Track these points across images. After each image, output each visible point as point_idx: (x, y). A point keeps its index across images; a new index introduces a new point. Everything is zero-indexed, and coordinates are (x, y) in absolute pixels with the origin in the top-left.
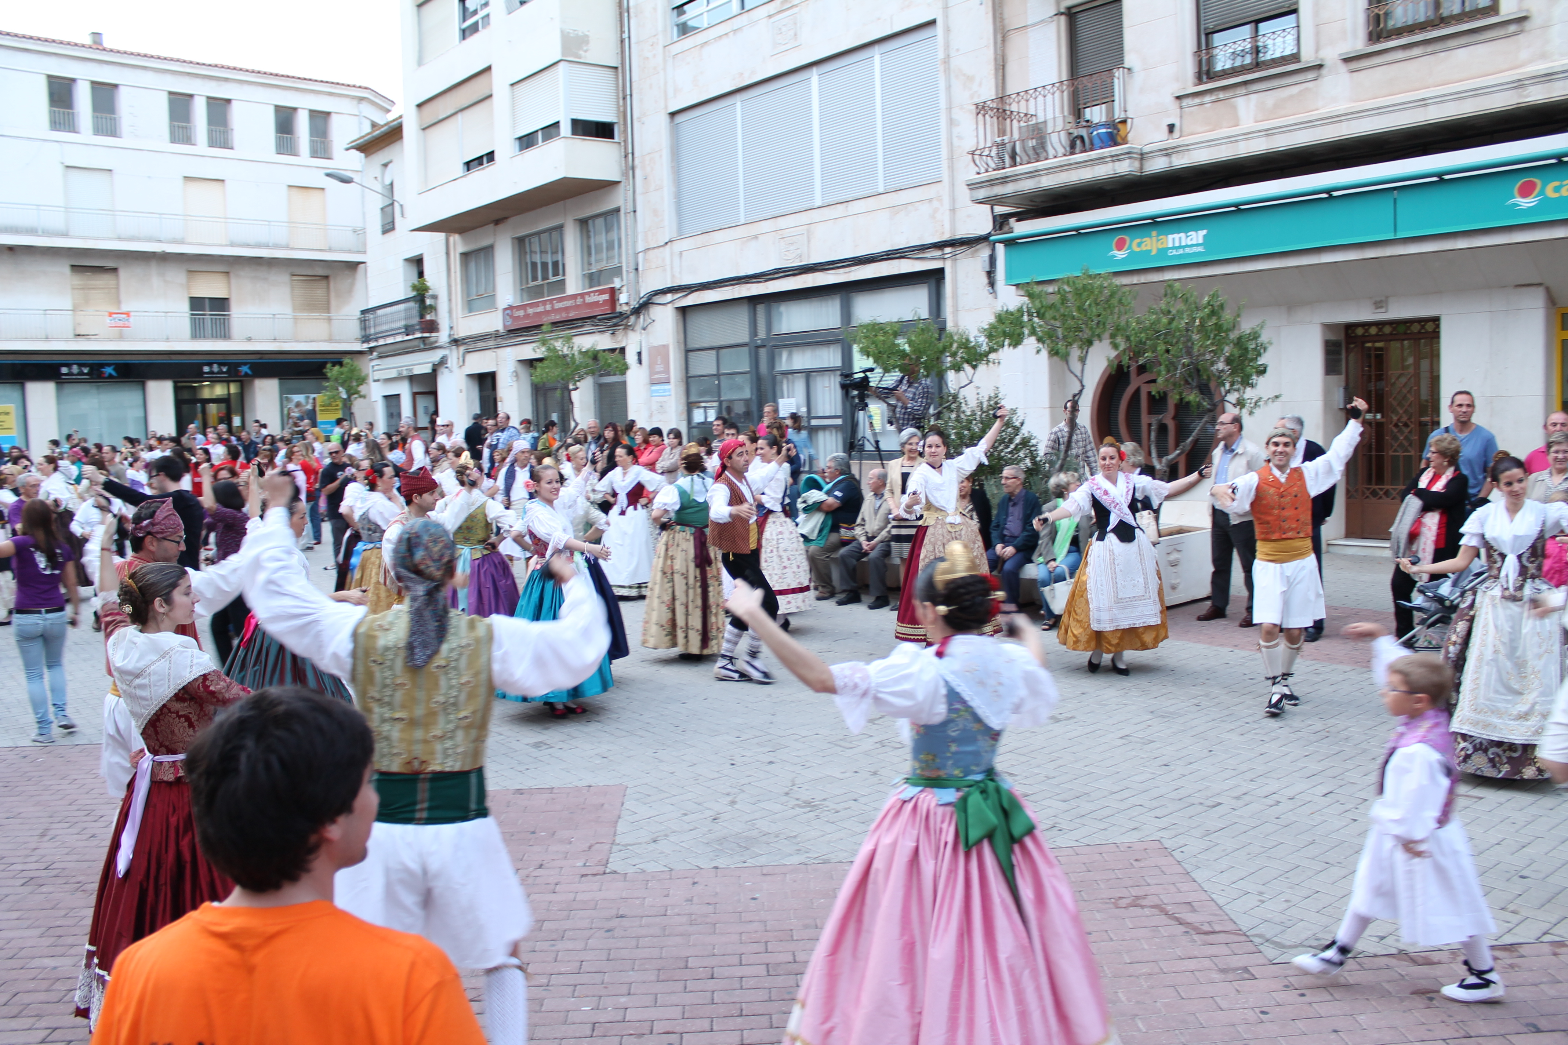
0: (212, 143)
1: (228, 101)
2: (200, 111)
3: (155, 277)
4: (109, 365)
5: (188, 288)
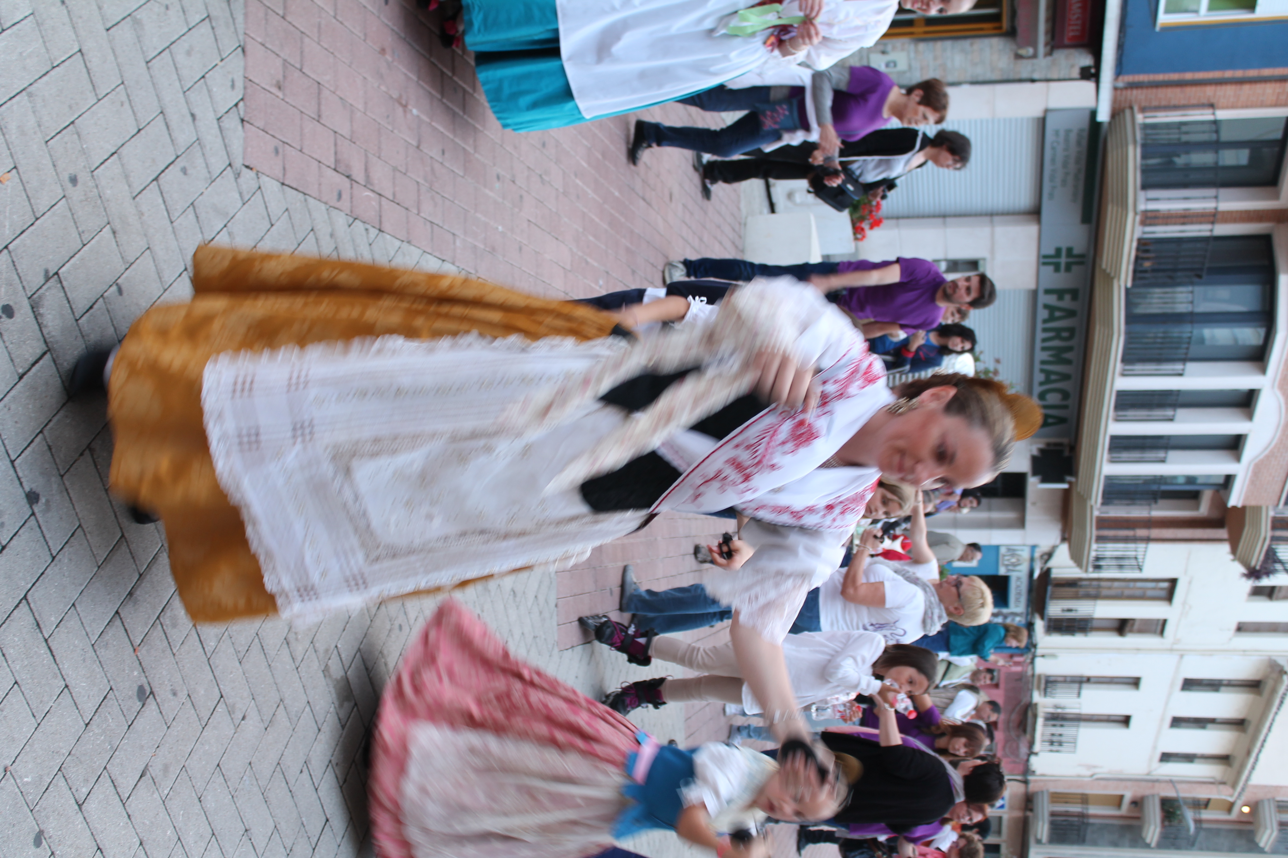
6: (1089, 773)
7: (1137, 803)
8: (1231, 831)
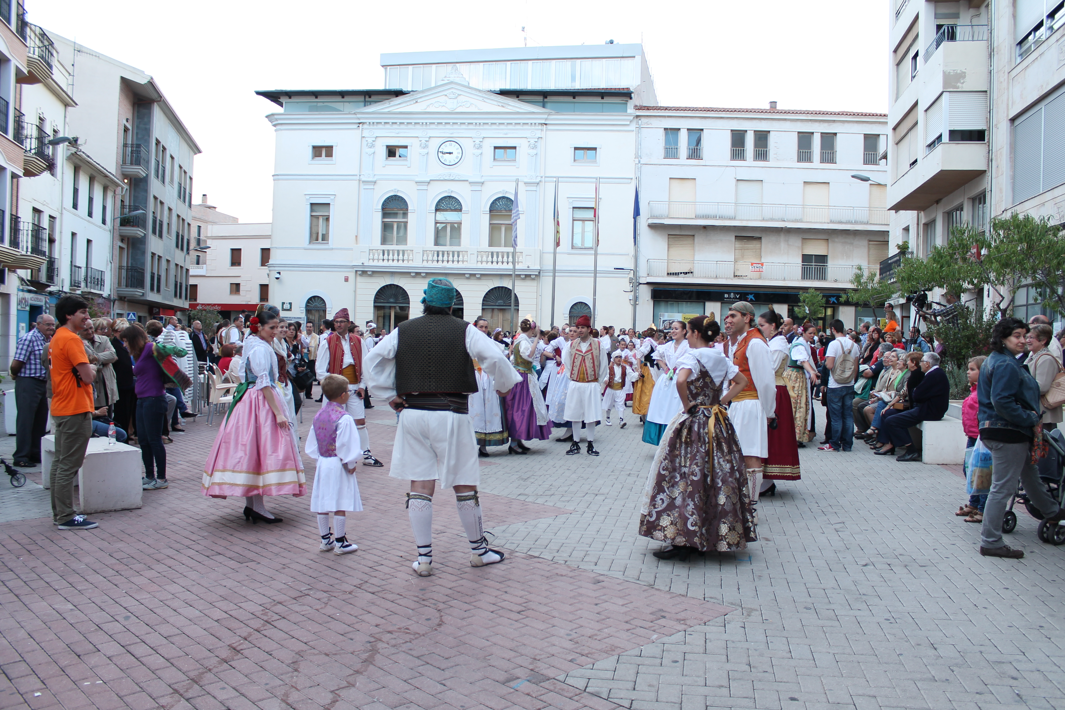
0: (823, 160)
1: (835, 134)
2: (817, 142)
3: (782, 241)
4: (751, 294)
5: (802, 250)
6: (110, 264)
7: (123, 239)
8: (135, 190)
